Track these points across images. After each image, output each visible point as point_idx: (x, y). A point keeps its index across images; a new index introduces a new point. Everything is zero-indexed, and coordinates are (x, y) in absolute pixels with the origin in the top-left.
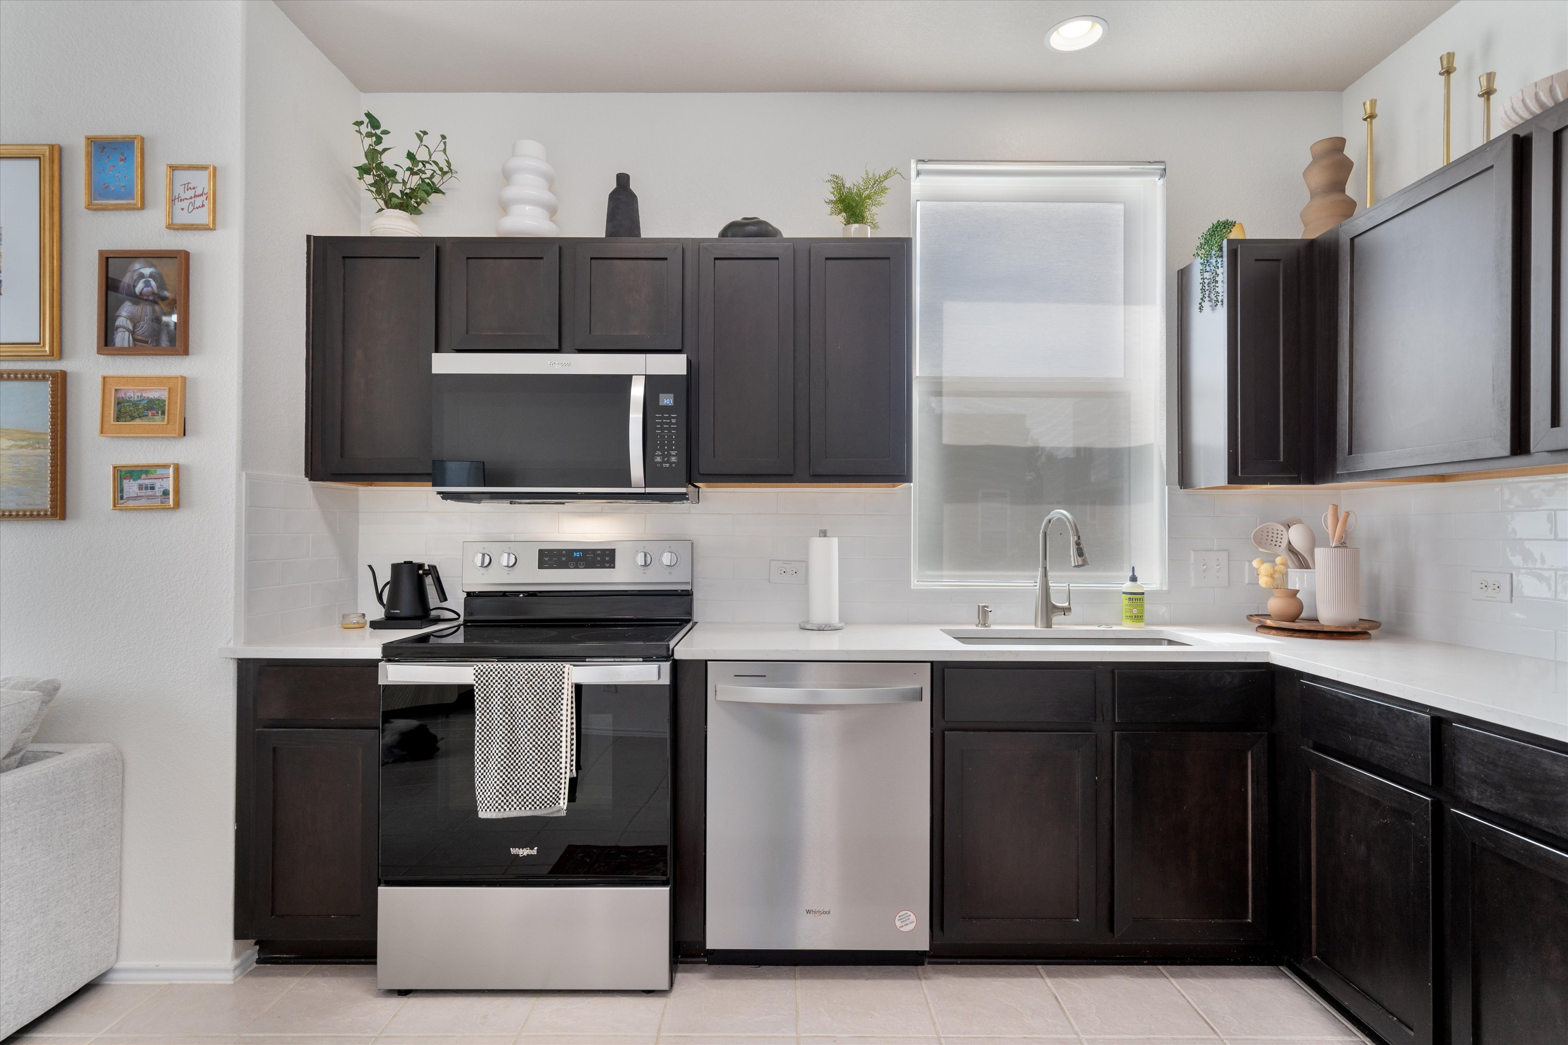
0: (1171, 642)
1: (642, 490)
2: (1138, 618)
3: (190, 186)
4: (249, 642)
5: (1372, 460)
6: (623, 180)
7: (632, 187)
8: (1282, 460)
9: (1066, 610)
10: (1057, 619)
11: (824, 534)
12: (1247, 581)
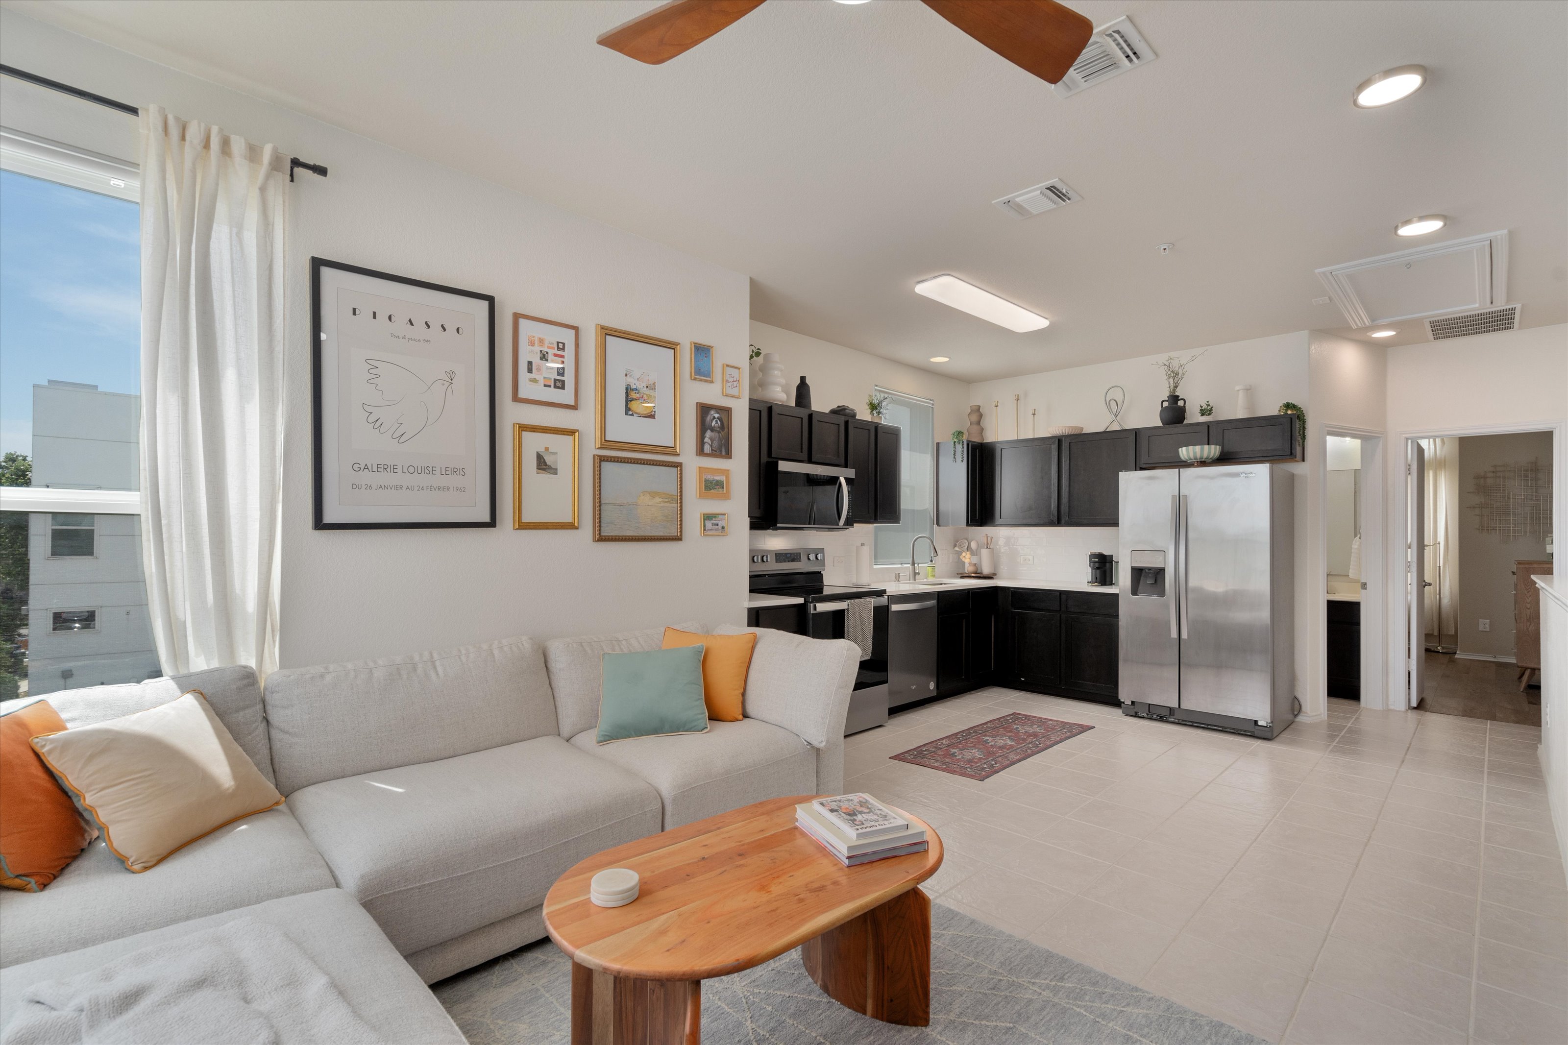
0: (945, 584)
1: (842, 527)
2: (934, 576)
3: (732, 376)
4: (750, 600)
5: (998, 520)
6: (803, 379)
7: (807, 382)
8: (977, 518)
9: (918, 573)
10: (917, 576)
11: (863, 545)
12: (951, 561)
